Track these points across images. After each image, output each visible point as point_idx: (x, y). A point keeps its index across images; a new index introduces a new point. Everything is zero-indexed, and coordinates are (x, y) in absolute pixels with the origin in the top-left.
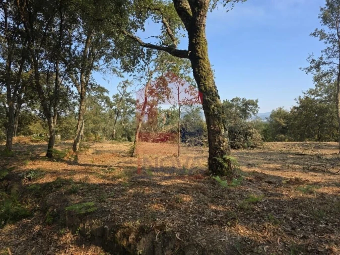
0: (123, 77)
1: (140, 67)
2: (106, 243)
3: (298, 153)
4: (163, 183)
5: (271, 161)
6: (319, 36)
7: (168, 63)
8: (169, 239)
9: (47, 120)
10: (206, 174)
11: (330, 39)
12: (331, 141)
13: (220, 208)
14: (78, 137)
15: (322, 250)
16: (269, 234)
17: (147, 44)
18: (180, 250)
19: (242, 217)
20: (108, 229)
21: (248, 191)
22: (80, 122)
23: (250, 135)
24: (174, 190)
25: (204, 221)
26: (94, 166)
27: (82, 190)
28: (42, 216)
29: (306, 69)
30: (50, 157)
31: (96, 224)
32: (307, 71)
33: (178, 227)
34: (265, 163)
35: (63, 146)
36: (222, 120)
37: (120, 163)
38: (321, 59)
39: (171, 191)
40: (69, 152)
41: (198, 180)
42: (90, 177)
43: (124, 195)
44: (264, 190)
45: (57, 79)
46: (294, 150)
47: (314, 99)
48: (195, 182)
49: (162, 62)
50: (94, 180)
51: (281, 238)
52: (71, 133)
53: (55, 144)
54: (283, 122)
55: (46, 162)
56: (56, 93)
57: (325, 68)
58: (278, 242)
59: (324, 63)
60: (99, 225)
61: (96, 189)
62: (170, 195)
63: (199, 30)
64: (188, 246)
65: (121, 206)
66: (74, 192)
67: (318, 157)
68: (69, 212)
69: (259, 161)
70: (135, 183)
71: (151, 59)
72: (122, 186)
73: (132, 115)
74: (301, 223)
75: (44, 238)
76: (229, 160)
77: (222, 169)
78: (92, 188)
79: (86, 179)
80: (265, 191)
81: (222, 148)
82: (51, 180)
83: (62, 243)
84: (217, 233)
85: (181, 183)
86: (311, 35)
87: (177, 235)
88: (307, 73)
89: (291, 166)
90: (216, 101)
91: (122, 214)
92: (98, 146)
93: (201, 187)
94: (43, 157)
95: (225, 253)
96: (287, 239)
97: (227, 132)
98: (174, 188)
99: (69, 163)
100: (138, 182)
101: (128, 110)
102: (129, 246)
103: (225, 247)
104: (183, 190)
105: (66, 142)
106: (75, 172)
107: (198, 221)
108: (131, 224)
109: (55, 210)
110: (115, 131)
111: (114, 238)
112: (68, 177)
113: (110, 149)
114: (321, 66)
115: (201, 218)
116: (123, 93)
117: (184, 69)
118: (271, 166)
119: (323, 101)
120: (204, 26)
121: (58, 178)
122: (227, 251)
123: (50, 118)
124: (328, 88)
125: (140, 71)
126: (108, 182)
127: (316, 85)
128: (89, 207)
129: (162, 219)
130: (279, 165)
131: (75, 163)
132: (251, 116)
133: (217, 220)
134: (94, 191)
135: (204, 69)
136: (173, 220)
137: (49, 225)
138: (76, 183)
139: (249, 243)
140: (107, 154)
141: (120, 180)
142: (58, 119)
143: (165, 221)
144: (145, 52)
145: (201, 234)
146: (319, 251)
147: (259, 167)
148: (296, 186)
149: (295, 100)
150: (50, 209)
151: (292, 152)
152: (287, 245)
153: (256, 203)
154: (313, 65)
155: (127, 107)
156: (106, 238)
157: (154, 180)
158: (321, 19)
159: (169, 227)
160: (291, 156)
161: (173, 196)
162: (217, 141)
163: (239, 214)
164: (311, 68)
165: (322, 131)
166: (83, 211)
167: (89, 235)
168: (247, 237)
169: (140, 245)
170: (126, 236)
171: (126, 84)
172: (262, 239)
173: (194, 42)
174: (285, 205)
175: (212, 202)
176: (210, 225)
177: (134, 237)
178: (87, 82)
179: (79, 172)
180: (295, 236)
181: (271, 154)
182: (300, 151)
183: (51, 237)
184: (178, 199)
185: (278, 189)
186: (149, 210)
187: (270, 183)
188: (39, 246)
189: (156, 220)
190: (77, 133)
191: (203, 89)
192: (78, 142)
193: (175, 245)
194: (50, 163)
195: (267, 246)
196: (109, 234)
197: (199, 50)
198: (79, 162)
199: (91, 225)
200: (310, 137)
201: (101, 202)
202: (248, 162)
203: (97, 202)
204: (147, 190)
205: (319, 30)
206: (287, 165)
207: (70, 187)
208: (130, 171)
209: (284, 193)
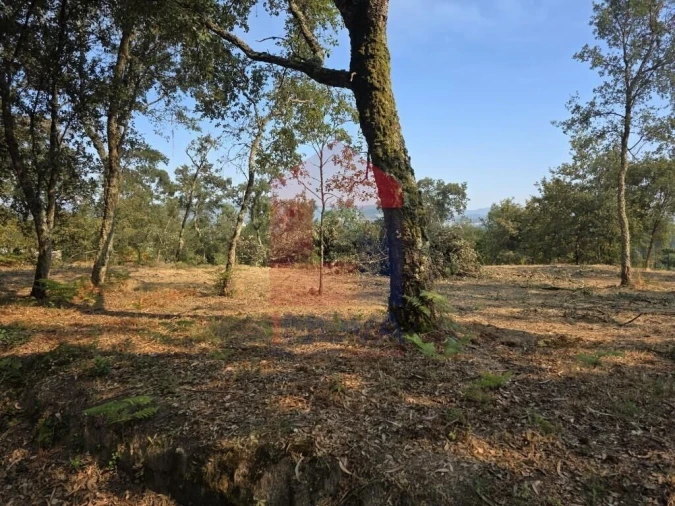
0: (198, 129)
1: (237, 108)
2: (181, 486)
3: (546, 285)
4: (298, 350)
5: (501, 301)
6: (591, 59)
7: (297, 103)
8: (326, 473)
9: (31, 218)
10: (385, 329)
11: (609, 68)
12: (599, 263)
13: (425, 401)
14: (104, 254)
15: (653, 487)
16: (538, 455)
17: (260, 54)
18: (351, 497)
19: (474, 419)
20: (185, 455)
21: (472, 364)
22: (108, 223)
23: (456, 250)
24: (323, 365)
25: (397, 432)
26: (141, 315)
27: (119, 368)
28: (25, 429)
29: (564, 123)
30: (41, 298)
31: (157, 444)
32: (565, 127)
33: (343, 445)
34: (490, 306)
35: (70, 274)
36: (417, 220)
37: (198, 308)
38: (593, 104)
39: (317, 368)
40: (85, 287)
41: (369, 342)
42: (134, 339)
43: (216, 378)
44: (502, 361)
45: (53, 127)
46: (537, 280)
47: (570, 183)
48: (364, 346)
49: (285, 99)
50: (145, 347)
51: (565, 464)
52: (85, 248)
53: (51, 270)
54: (511, 227)
55: (31, 309)
56: (52, 158)
57: (598, 123)
58: (559, 471)
59: (598, 114)
60: (163, 446)
61: (150, 366)
62: (317, 376)
63: (374, 27)
64: (368, 487)
65: (212, 403)
66: (100, 373)
67: (585, 293)
68: (92, 419)
69: (478, 302)
70: (236, 352)
71: (261, 92)
72: (208, 358)
73: (216, 211)
74: (594, 428)
75: (33, 477)
76: (431, 300)
77: (417, 319)
78: (143, 365)
79: (127, 343)
80: (507, 362)
81: (417, 275)
82: (46, 348)
83: (76, 488)
84: (429, 457)
85: (336, 350)
86: (575, 57)
87: (343, 464)
88: (564, 132)
89: (539, 310)
90: (407, 179)
91: (214, 420)
92: (145, 273)
93: (379, 358)
94: (24, 297)
95: (451, 500)
96: (575, 462)
97: (428, 243)
98: (323, 360)
99: (85, 309)
100: (243, 349)
101: (207, 200)
102: (236, 490)
103: (450, 487)
104: (340, 363)
105: (75, 265)
106: (100, 330)
107: (384, 431)
108: (236, 443)
109: (58, 415)
110: (182, 242)
111: (199, 474)
112: (84, 341)
113: (173, 279)
114: (591, 119)
115: (391, 425)
116: (199, 164)
117: (331, 115)
118: (503, 311)
119: (587, 188)
120: (385, 18)
121: (61, 344)
122: (455, 496)
123: (39, 212)
124: (596, 163)
125: (238, 117)
126: (177, 350)
127: (574, 158)
128: (139, 407)
129: (306, 429)
130: (518, 310)
131: (99, 309)
132: (452, 216)
133: (424, 428)
134: (145, 370)
135: (382, 113)
136: (329, 431)
137: (44, 448)
138: (105, 354)
139: (500, 476)
140: (168, 289)
141: (203, 345)
142: (57, 215)
143: (314, 433)
144: (249, 75)
145: (395, 460)
146: (646, 489)
147: (480, 314)
148: (562, 350)
149: (536, 185)
150: (47, 413)
151: (535, 283)
152: (578, 478)
153: (496, 388)
154: (576, 116)
155: (207, 194)
156: (181, 476)
157: (277, 344)
158: (594, 27)
159: (323, 446)
160: (534, 292)
161: (322, 379)
162: (408, 261)
163: (469, 414)
164: (573, 121)
165: (584, 244)
166: (126, 417)
167: (140, 469)
168: (493, 464)
169: (260, 487)
170: (227, 469)
171: (205, 145)
172: (525, 466)
173: (363, 52)
174: (553, 391)
175: (407, 388)
176: (412, 438)
177: (247, 471)
178: (123, 136)
179: (110, 329)
180: (592, 457)
181: (496, 288)
182: (549, 282)
183: (49, 475)
184: (335, 383)
185: (530, 357)
186: (274, 411)
187: (511, 345)
188: (22, 497)
189: (292, 432)
190: (101, 247)
191: (381, 154)
192: (103, 265)
193: (338, 485)
194: (42, 310)
195: (538, 482)
196: (189, 467)
197: (373, 70)
198: (107, 308)
199: (144, 446)
200: (561, 255)
201: (165, 396)
202: (456, 303)
203: (154, 394)
204: (264, 366)
205: (591, 48)
206: (532, 309)
207: (90, 364)
208: (221, 325)
209: (544, 366)
